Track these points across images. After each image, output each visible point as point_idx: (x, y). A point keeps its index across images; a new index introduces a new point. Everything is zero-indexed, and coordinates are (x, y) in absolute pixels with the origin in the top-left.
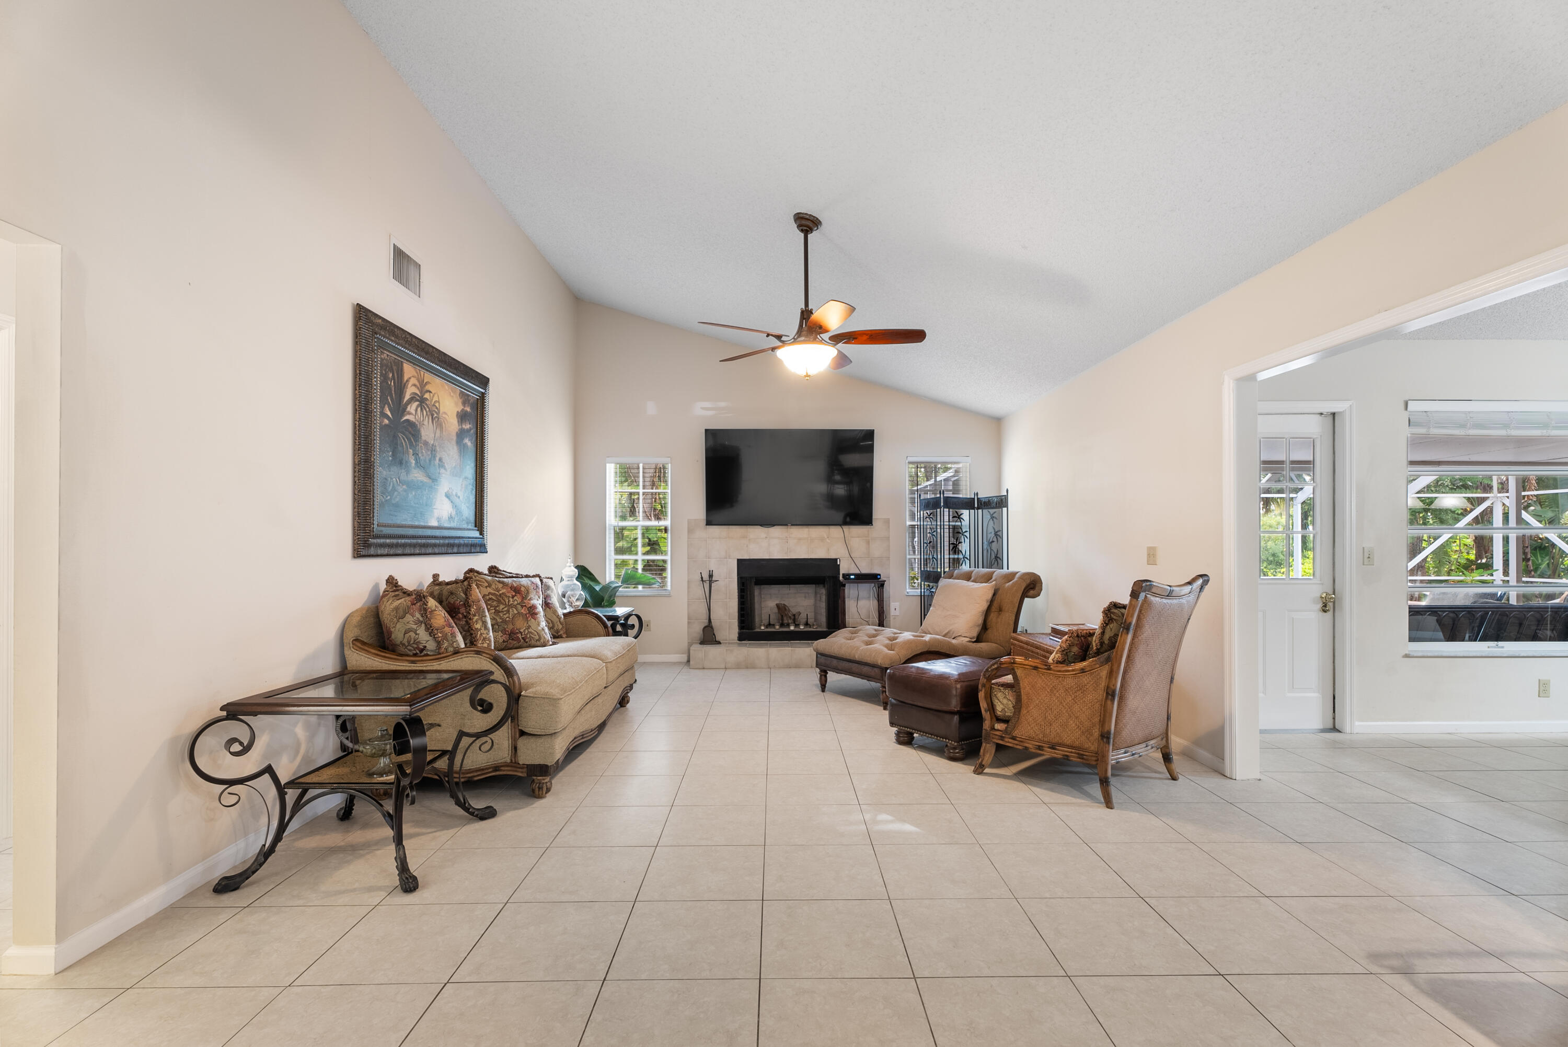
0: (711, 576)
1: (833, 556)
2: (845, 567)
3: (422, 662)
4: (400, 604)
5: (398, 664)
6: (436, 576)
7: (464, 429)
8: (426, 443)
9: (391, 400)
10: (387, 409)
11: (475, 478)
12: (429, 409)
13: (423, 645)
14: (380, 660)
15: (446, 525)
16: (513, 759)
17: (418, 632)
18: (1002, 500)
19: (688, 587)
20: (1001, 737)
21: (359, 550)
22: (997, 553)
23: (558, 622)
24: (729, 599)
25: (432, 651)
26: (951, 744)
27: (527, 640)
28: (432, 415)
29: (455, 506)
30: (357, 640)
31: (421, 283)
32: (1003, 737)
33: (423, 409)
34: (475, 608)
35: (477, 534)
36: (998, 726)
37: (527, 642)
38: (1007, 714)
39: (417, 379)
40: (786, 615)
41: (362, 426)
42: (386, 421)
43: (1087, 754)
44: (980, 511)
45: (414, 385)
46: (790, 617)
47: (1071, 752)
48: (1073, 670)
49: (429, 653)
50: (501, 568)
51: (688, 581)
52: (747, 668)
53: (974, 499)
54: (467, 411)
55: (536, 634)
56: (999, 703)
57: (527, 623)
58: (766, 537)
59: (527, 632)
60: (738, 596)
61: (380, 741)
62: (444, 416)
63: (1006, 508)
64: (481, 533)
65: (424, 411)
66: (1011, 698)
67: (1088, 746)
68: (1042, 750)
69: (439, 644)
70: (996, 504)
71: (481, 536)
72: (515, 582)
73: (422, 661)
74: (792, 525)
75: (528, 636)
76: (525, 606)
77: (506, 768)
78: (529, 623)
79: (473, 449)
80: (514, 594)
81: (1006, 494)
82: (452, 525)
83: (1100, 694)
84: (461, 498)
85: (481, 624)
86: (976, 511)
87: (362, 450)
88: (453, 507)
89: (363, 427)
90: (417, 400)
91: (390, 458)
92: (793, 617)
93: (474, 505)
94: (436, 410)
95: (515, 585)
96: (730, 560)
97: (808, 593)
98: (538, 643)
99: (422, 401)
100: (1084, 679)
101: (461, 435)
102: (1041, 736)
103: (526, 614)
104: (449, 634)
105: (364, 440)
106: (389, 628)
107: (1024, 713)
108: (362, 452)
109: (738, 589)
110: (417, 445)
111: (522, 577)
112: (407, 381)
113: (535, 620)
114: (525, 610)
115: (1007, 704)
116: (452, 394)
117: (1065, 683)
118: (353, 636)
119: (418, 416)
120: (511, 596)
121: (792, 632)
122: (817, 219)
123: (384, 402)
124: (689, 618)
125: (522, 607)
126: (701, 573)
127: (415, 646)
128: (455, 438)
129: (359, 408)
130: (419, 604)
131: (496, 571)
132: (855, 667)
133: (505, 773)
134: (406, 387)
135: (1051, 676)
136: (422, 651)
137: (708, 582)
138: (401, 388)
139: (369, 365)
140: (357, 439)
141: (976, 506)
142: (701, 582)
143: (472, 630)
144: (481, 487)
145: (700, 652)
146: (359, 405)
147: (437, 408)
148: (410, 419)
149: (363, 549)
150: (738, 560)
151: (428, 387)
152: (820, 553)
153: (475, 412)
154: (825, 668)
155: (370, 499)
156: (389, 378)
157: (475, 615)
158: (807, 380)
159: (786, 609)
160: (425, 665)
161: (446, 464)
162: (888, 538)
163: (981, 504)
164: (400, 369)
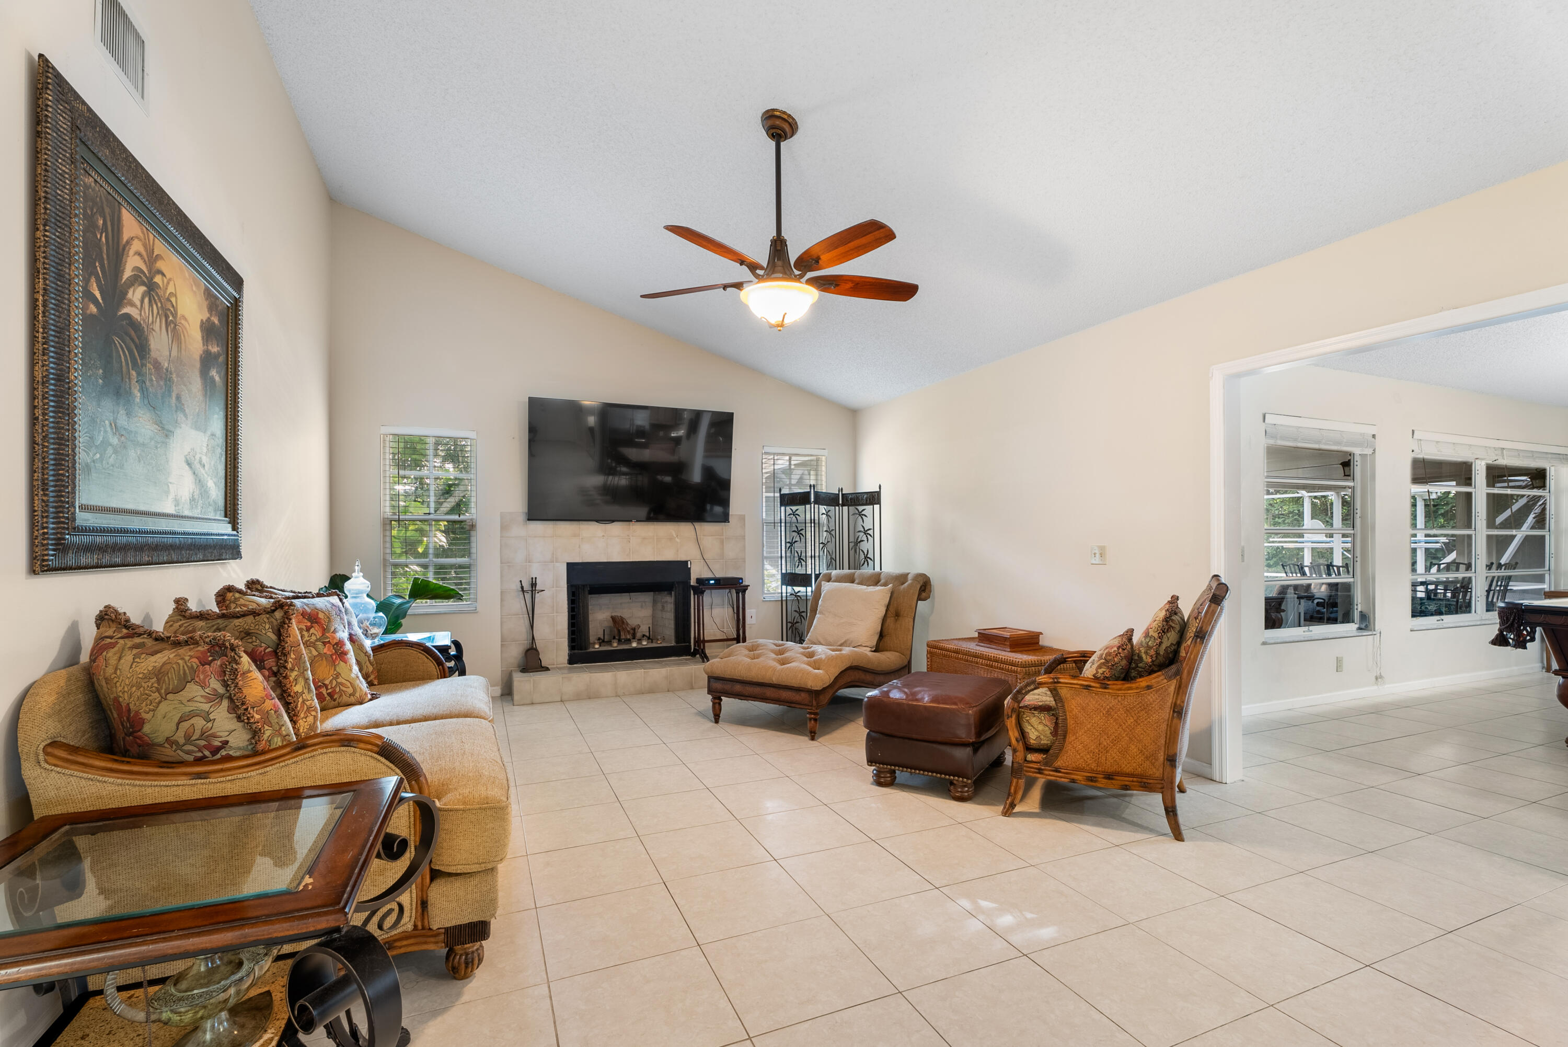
0: (533, 584)
1: (681, 557)
2: (697, 572)
3: (222, 774)
4: (164, 664)
5: (162, 783)
6: (180, 603)
7: (211, 352)
8: (157, 365)
9: (101, 271)
10: (95, 285)
11: (225, 436)
12: (161, 304)
13: (220, 739)
14: (119, 781)
15: (187, 513)
16: (419, 924)
17: (211, 716)
18: (873, 497)
19: (502, 600)
20: (1039, 769)
21: (46, 558)
22: (868, 553)
23: (368, 662)
24: (556, 613)
25: (239, 749)
26: (957, 781)
27: (335, 697)
28: (167, 317)
29: (199, 482)
30: (54, 744)
31: (145, 74)
32: (1042, 770)
33: (153, 301)
34: (293, 656)
35: (226, 529)
36: (1030, 757)
37: (335, 700)
38: (1042, 742)
39: (143, 245)
40: (623, 629)
41: (51, 306)
42: (93, 309)
43: (1151, 781)
44: (845, 508)
45: (139, 254)
46: (629, 632)
47: (1133, 781)
48: (1137, 688)
49: (231, 753)
50: (267, 583)
51: (501, 592)
52: (590, 698)
53: (839, 494)
54: (214, 323)
55: (349, 684)
56: (1033, 730)
57: (335, 670)
58: (603, 536)
59: (334, 683)
60: (568, 608)
61: (207, 985)
62: (183, 322)
63: (879, 505)
64: (235, 528)
65: (155, 307)
66: (1048, 724)
67: (1152, 773)
68: (1096, 781)
69: (255, 734)
70: (867, 501)
71: (235, 533)
72: (307, 605)
73: (222, 770)
74: (637, 521)
75: (338, 690)
76: (329, 642)
77: (405, 943)
78: (337, 669)
79: (223, 389)
80: (309, 624)
81: (878, 490)
82: (196, 513)
83: (1166, 713)
84: (206, 468)
85: (303, 683)
86: (841, 508)
87: (52, 354)
88: (196, 483)
89: (53, 309)
90: (143, 284)
91: (101, 381)
92: (632, 632)
93: (223, 481)
94: (172, 309)
95: (309, 610)
96: (558, 564)
97: (645, 602)
98: (352, 699)
99: (151, 288)
100: (1149, 697)
101: (207, 360)
102: (1093, 766)
103: (331, 656)
104: (273, 712)
105: (54, 336)
106: (137, 713)
107: (1070, 740)
108: (51, 360)
109: (568, 600)
110: (144, 365)
111: (313, 597)
112: (128, 242)
113: (346, 663)
114: (328, 650)
115: (1043, 730)
116: (194, 288)
117: (1126, 703)
118: (44, 736)
119: (145, 313)
120: (305, 628)
121: (635, 649)
122: (796, 123)
123: (89, 271)
124: (503, 640)
125: (324, 643)
126: (521, 581)
127: (203, 743)
128: (198, 365)
129: (45, 268)
130: (219, 663)
131: (260, 588)
132: (769, 692)
133: (402, 951)
134: (125, 253)
135: (1107, 696)
136: (217, 750)
137: (530, 592)
138: (118, 253)
139: (65, 188)
140: (41, 330)
141: (841, 502)
142: (522, 593)
143: (290, 695)
144: (234, 452)
145: (522, 682)
146: (44, 263)
147: (173, 306)
148: (131, 313)
149: (52, 555)
150: (568, 564)
151: (160, 265)
152: (668, 554)
153: (226, 329)
154: (718, 694)
155: (68, 456)
156: (97, 227)
157: (292, 670)
158: (780, 330)
159: (623, 622)
160: (230, 778)
161: (186, 406)
162: (743, 537)
163: (847, 500)
164: (116, 216)
